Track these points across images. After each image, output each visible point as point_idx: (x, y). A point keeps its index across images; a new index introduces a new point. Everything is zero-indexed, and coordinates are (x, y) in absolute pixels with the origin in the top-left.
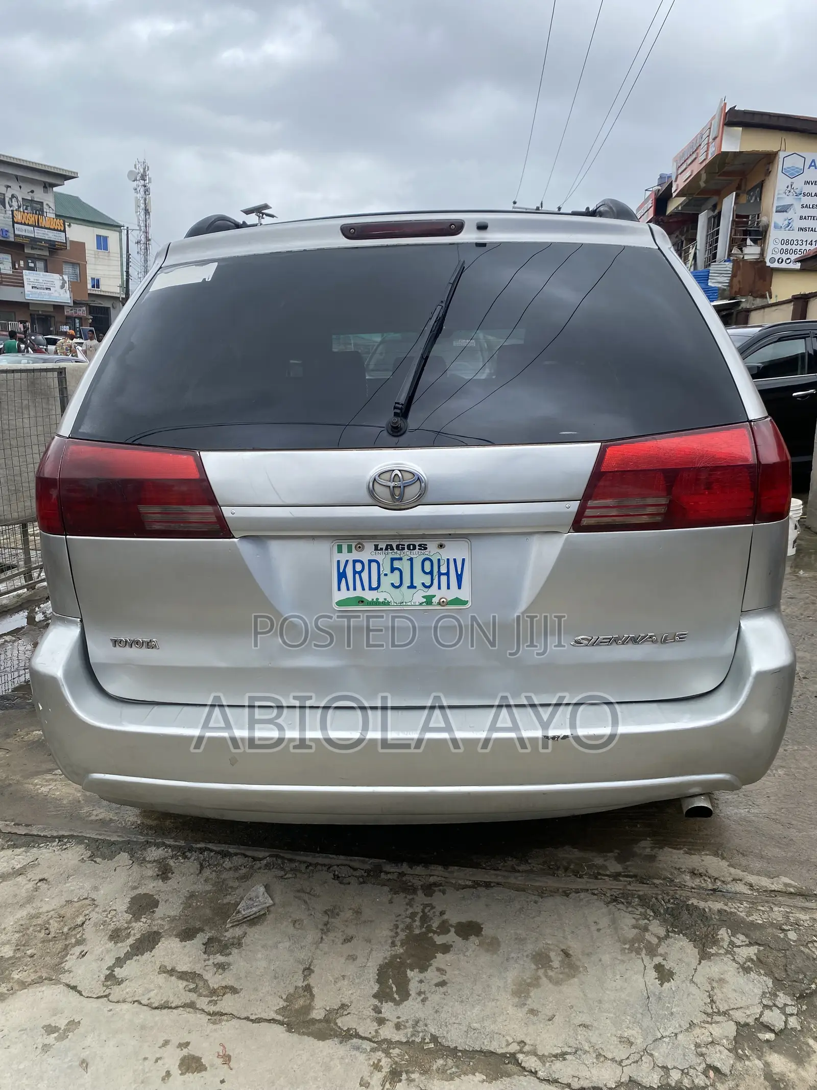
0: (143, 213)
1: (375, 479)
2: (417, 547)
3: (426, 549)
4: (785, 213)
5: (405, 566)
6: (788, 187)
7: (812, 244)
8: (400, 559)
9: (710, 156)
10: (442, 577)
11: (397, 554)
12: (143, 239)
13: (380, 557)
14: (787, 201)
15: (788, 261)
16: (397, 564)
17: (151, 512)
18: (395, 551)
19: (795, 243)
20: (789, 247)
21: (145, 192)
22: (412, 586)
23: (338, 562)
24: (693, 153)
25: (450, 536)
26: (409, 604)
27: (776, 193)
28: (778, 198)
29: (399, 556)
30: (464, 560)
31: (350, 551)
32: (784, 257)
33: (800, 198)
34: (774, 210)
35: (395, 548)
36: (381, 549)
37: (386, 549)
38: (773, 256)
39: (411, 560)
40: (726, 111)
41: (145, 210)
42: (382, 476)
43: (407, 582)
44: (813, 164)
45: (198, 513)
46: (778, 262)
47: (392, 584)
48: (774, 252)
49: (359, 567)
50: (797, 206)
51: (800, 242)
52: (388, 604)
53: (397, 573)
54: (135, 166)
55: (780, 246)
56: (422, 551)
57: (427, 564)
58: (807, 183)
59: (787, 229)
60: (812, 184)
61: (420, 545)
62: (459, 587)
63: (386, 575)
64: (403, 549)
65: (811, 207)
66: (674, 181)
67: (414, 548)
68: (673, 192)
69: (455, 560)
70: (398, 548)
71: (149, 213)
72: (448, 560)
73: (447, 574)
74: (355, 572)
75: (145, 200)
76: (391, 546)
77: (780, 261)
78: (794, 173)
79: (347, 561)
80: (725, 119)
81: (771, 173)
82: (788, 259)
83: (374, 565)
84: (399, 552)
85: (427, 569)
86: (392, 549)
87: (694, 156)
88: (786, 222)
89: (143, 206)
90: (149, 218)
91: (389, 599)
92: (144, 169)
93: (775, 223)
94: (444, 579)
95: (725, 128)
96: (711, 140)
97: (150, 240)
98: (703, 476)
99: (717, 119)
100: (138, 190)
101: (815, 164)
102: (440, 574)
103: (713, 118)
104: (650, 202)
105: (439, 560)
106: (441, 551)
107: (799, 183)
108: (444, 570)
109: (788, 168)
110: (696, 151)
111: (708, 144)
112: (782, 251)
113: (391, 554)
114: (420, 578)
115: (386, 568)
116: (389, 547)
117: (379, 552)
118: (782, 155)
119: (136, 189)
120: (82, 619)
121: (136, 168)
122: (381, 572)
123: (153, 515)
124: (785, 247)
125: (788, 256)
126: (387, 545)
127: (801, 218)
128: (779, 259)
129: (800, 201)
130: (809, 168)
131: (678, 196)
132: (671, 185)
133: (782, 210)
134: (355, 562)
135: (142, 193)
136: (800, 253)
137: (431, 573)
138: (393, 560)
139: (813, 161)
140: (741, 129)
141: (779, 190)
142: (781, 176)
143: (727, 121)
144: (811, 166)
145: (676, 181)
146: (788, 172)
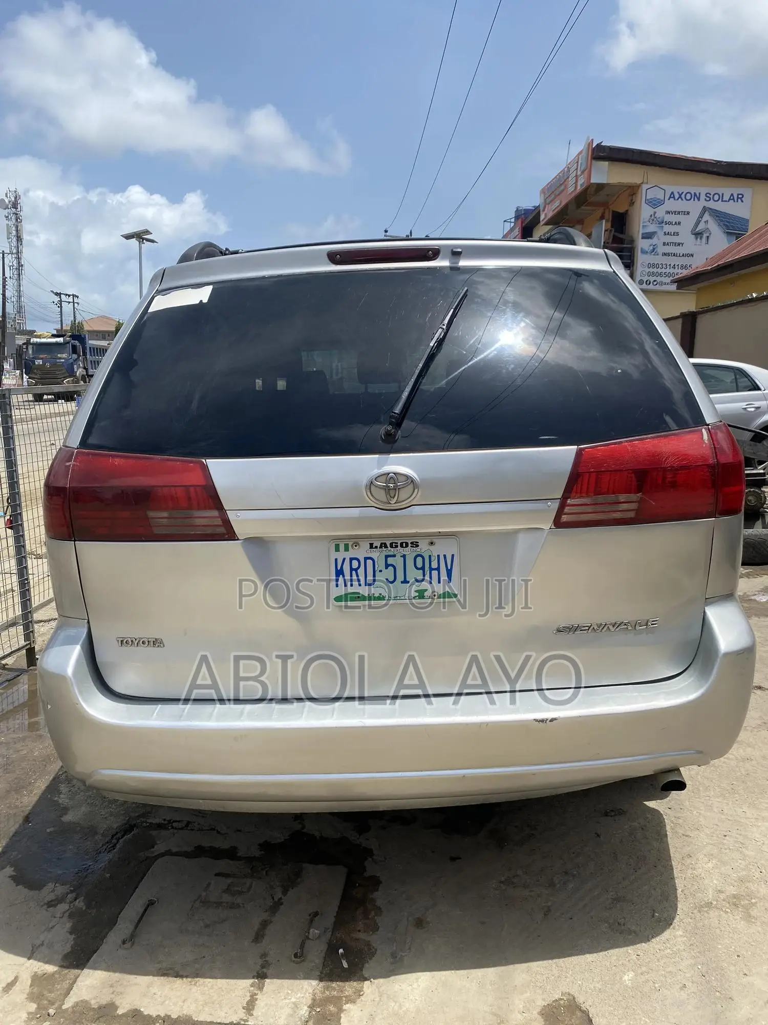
0: (15, 239)
1: (372, 482)
2: (410, 545)
3: (417, 546)
4: (650, 240)
5: (398, 561)
6: (651, 216)
7: (675, 268)
8: (394, 556)
9: (579, 187)
10: (433, 572)
11: (392, 551)
12: (15, 265)
13: (375, 554)
14: (652, 228)
15: (655, 283)
16: (391, 561)
17: (160, 517)
18: (389, 548)
19: (660, 266)
20: (655, 270)
21: (17, 220)
22: (405, 581)
23: (336, 560)
24: (561, 185)
25: (440, 534)
27: (641, 223)
28: (643, 226)
29: (392, 554)
30: (453, 556)
31: (347, 549)
32: (652, 279)
33: (663, 227)
34: (640, 236)
35: (389, 546)
36: (376, 547)
37: (381, 547)
38: (642, 278)
39: (404, 556)
40: (594, 147)
41: (18, 237)
42: (379, 479)
43: (400, 577)
44: (672, 196)
45: (205, 517)
46: (646, 284)
48: (642, 275)
49: (355, 564)
50: (660, 234)
51: (664, 266)
53: (391, 568)
54: (6, 194)
55: (647, 270)
56: (414, 548)
57: (419, 560)
58: (668, 212)
59: (653, 253)
60: (672, 214)
61: (412, 543)
62: (449, 582)
63: (381, 571)
64: (396, 547)
65: (672, 234)
66: (541, 210)
67: (407, 545)
68: (541, 220)
69: (445, 556)
70: (391, 546)
71: (21, 240)
72: (438, 556)
73: (438, 569)
74: (352, 569)
75: (17, 227)
76: (385, 544)
77: (648, 282)
78: (655, 203)
79: (344, 559)
80: (593, 153)
81: (635, 203)
82: (655, 281)
83: (369, 562)
84: (392, 549)
85: (419, 564)
86: (386, 547)
87: (562, 187)
88: (651, 248)
89: (14, 233)
90: (21, 244)
92: (16, 198)
93: (642, 249)
94: (435, 573)
95: (594, 162)
96: (579, 173)
97: (22, 266)
98: (669, 476)
99: (584, 154)
100: (9, 217)
101: (674, 195)
102: (431, 569)
103: (580, 153)
104: (517, 230)
105: (430, 556)
106: (432, 548)
107: (660, 212)
108: (434, 565)
109: (651, 199)
110: (563, 183)
111: (576, 176)
112: (650, 274)
113: (385, 552)
114: (413, 574)
115: (381, 564)
117: (374, 550)
118: (645, 187)
119: (7, 217)
120: (88, 620)
121: (7, 196)
122: (376, 569)
123: (161, 520)
124: (651, 270)
125: (655, 278)
126: (382, 544)
127: (664, 244)
128: (647, 281)
129: (662, 229)
130: (669, 199)
131: (547, 224)
132: (538, 214)
133: (648, 236)
134: (351, 559)
135: (14, 221)
136: (665, 276)
137: (423, 568)
138: (387, 557)
139: (672, 193)
140: (607, 163)
141: (643, 219)
142: (644, 206)
143: (594, 155)
144: (670, 197)
145: (544, 210)
146: (651, 202)
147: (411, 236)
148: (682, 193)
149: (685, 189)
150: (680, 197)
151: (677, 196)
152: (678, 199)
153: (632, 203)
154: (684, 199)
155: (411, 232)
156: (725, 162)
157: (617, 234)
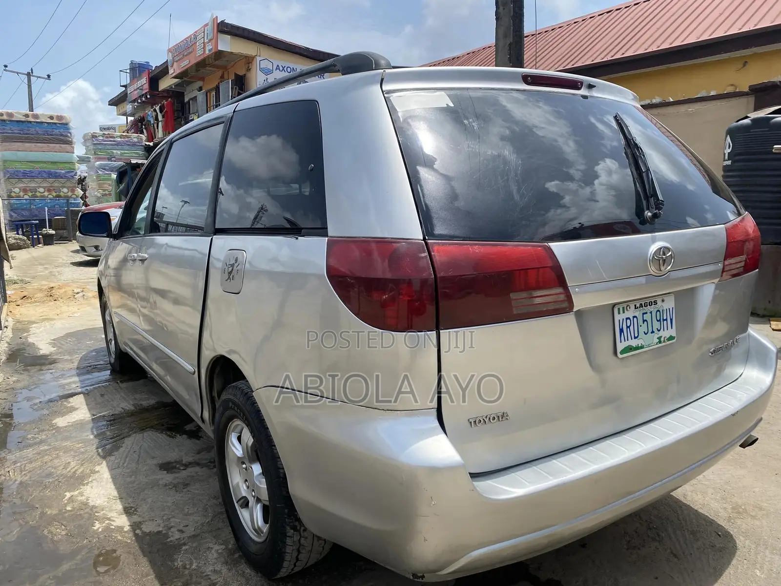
1: (653, 255)
3: (657, 303)
5: (648, 317)
6: (265, 81)
8: (646, 313)
9: (207, 52)
11: (645, 309)
13: (637, 313)
16: (645, 317)
22: (653, 332)
23: (620, 321)
24: (189, 48)
25: (666, 293)
26: (652, 345)
27: (258, 84)
30: (672, 308)
35: (643, 306)
36: (638, 308)
39: (651, 313)
40: (218, 22)
42: (656, 253)
43: (650, 329)
47: (644, 332)
49: (628, 323)
52: (642, 347)
53: (645, 323)
56: (655, 306)
57: (658, 314)
58: (276, 79)
61: (654, 302)
62: (672, 328)
63: (641, 326)
64: (647, 306)
67: (652, 304)
68: (169, 74)
69: (669, 309)
72: (666, 310)
74: (627, 327)
78: (267, 72)
79: (623, 319)
80: (218, 27)
81: (251, 70)
83: (635, 320)
85: (658, 317)
87: (190, 50)
91: (643, 344)
94: (665, 323)
95: (219, 34)
96: (206, 41)
99: (210, 26)
101: (279, 68)
102: (664, 320)
103: (206, 25)
104: (144, 79)
105: (663, 311)
106: (663, 304)
107: (271, 78)
108: (665, 317)
109: (263, 68)
110: (191, 46)
111: (204, 43)
113: (642, 310)
115: (641, 321)
116: (641, 305)
118: (258, 59)
122: (639, 324)
132: (165, 69)
134: (627, 319)
137: (660, 320)
138: (643, 314)
139: (278, 66)
140: (229, 36)
141: (259, 82)
142: (259, 73)
143: (220, 29)
144: (276, 69)
145: (172, 66)
146: (263, 70)
147: (32, 73)
148: (285, 67)
149: (286, 64)
150: (283, 69)
151: (281, 69)
152: (282, 71)
153: (249, 70)
154: (286, 71)
155: (32, 70)
156: (312, 49)
157: (239, 91)
